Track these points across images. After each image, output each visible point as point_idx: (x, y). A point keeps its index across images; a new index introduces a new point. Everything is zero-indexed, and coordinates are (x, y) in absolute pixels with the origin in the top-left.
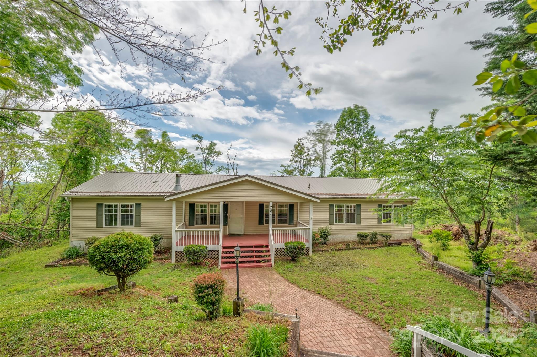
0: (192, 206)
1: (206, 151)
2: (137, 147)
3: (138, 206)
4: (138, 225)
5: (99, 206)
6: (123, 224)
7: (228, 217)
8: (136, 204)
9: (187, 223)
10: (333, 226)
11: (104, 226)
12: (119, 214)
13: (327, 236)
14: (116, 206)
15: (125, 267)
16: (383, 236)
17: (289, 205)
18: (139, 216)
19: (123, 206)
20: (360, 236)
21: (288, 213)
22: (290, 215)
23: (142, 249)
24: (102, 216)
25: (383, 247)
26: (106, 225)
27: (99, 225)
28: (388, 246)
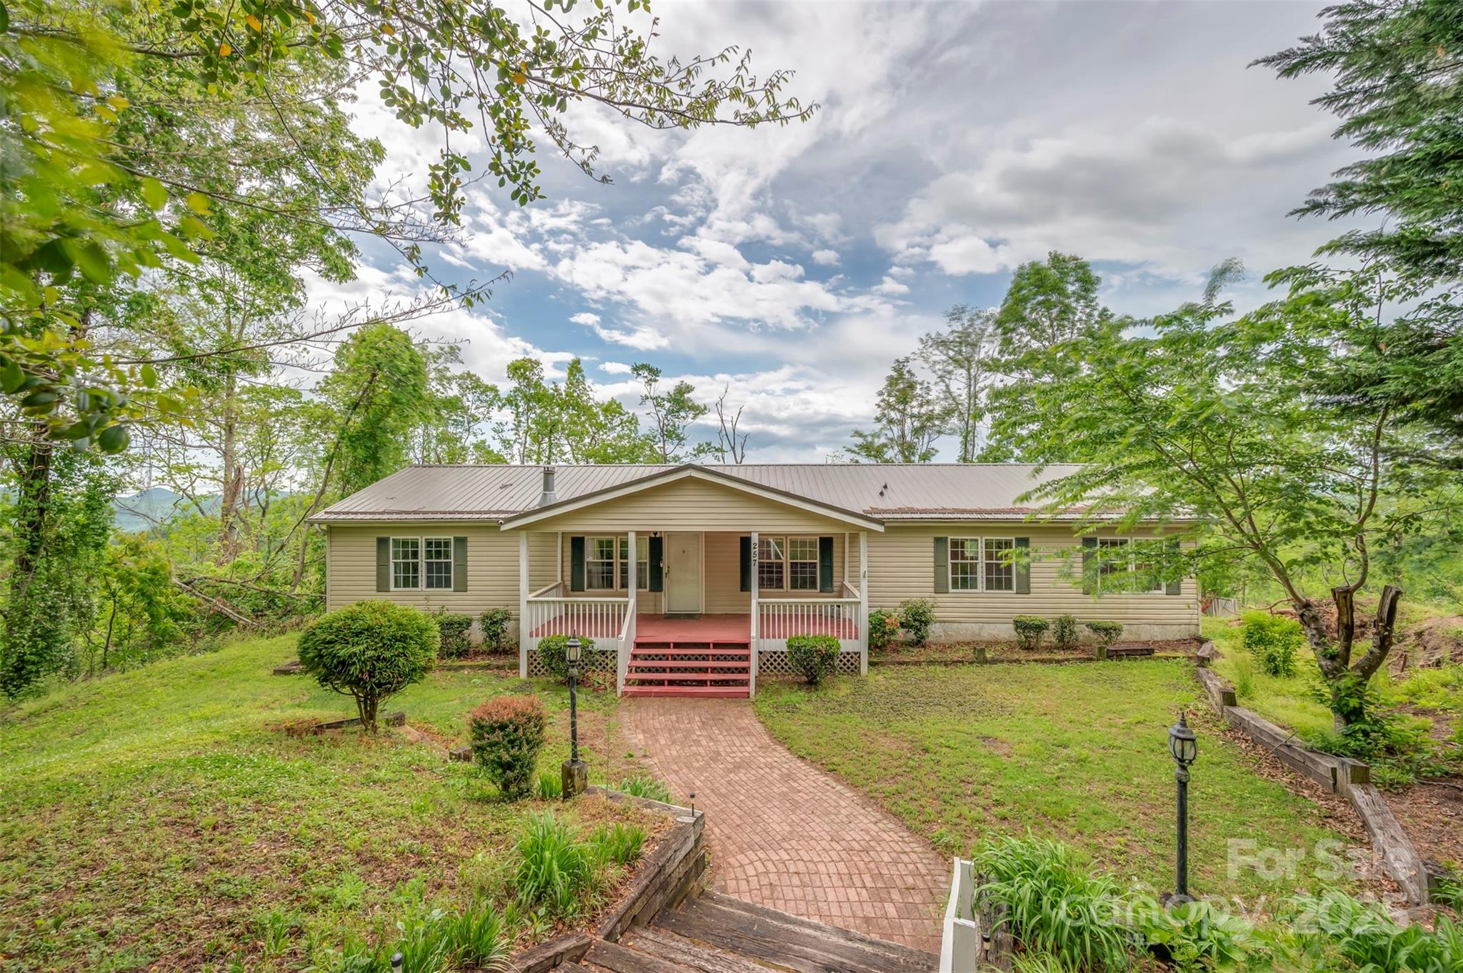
0: (578, 543)
1: (667, 405)
2: (510, 402)
3: (461, 542)
4: (462, 587)
5: (382, 542)
6: (429, 585)
7: (665, 570)
8: (456, 539)
9: (569, 583)
10: (941, 598)
11: (392, 588)
12: (422, 561)
13: (926, 623)
14: (415, 544)
15: (366, 676)
16: (1096, 629)
17: (821, 539)
18: (463, 566)
19: (429, 544)
20: (1020, 626)
21: (818, 561)
22: (822, 566)
23: (404, 639)
24: (387, 566)
25: (1090, 660)
26: (396, 586)
27: (382, 586)
28: (1109, 657)
